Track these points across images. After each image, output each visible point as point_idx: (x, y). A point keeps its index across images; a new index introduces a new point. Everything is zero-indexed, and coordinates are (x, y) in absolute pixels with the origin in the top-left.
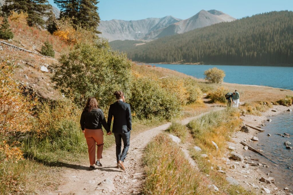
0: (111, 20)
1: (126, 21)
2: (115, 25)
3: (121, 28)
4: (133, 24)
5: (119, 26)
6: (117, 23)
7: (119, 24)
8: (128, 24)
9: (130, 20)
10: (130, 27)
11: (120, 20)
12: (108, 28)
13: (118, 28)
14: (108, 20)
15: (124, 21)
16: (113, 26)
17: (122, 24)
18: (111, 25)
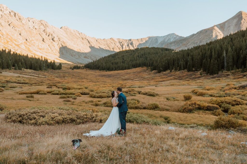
0: (109, 39)
1: (126, 40)
2: (114, 44)
3: (121, 47)
4: (133, 43)
5: (118, 44)
6: (116, 42)
7: (118, 43)
8: (128, 43)
9: (129, 39)
10: (130, 45)
11: (119, 39)
12: (107, 46)
13: (117, 46)
14: (106, 39)
15: (123, 39)
16: (111, 44)
17: (121, 43)
18: (110, 43)
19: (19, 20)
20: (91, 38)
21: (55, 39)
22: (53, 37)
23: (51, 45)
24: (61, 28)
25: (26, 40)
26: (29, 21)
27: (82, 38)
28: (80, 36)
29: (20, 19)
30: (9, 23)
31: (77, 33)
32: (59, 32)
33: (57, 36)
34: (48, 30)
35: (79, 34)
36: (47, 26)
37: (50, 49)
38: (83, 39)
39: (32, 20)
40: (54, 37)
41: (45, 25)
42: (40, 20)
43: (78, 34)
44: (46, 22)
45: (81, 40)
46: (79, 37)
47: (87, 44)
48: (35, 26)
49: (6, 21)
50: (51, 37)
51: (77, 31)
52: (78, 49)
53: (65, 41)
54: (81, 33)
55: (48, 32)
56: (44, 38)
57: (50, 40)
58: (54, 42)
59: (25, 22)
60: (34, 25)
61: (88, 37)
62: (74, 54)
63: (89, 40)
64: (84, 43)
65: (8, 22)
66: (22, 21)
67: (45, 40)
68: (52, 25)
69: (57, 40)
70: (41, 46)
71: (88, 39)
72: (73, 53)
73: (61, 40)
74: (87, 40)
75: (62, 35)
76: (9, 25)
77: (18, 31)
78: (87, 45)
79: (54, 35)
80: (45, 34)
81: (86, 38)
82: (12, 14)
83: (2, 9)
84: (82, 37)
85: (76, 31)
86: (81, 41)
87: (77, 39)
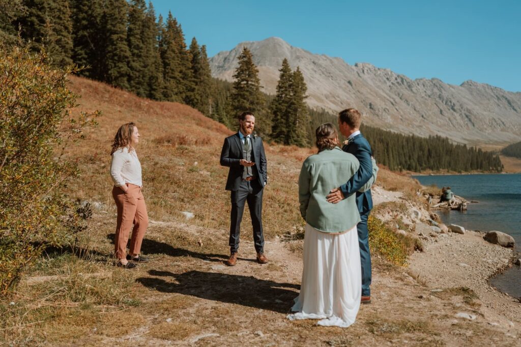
19: (408, 88)
20: (514, 93)
21: (455, 108)
22: (452, 104)
23: (452, 118)
24: (461, 85)
25: (423, 116)
26: (418, 84)
27: (497, 96)
28: (492, 94)
29: (409, 86)
30: (400, 96)
31: (487, 89)
32: (459, 94)
33: (458, 102)
34: (445, 94)
35: (491, 90)
36: (442, 87)
37: (451, 125)
38: (498, 99)
39: (422, 81)
40: (454, 104)
41: (438, 86)
42: (430, 79)
43: (489, 91)
44: (441, 81)
45: (495, 100)
46: (492, 96)
47: (506, 106)
48: (427, 91)
49: (397, 93)
50: (450, 104)
51: (487, 85)
52: (491, 118)
53: (469, 107)
54: (496, 87)
55: (445, 98)
56: (442, 109)
57: (449, 110)
58: (455, 113)
59: (416, 90)
60: (424, 90)
61: (508, 92)
62: (485, 126)
63: (509, 98)
64: (501, 106)
65: (399, 94)
66: (413, 89)
67: (444, 112)
68: (448, 84)
69: (458, 108)
70: (440, 122)
71: (507, 97)
72: (483, 125)
73: (465, 107)
74: (506, 99)
75: (464, 97)
76: (401, 98)
77: (412, 104)
78: (506, 108)
79: (454, 101)
80: (441, 102)
81: (505, 95)
82: (399, 80)
83: (388, 77)
84: (497, 94)
85: (486, 87)
86: (496, 103)
87: (489, 100)
